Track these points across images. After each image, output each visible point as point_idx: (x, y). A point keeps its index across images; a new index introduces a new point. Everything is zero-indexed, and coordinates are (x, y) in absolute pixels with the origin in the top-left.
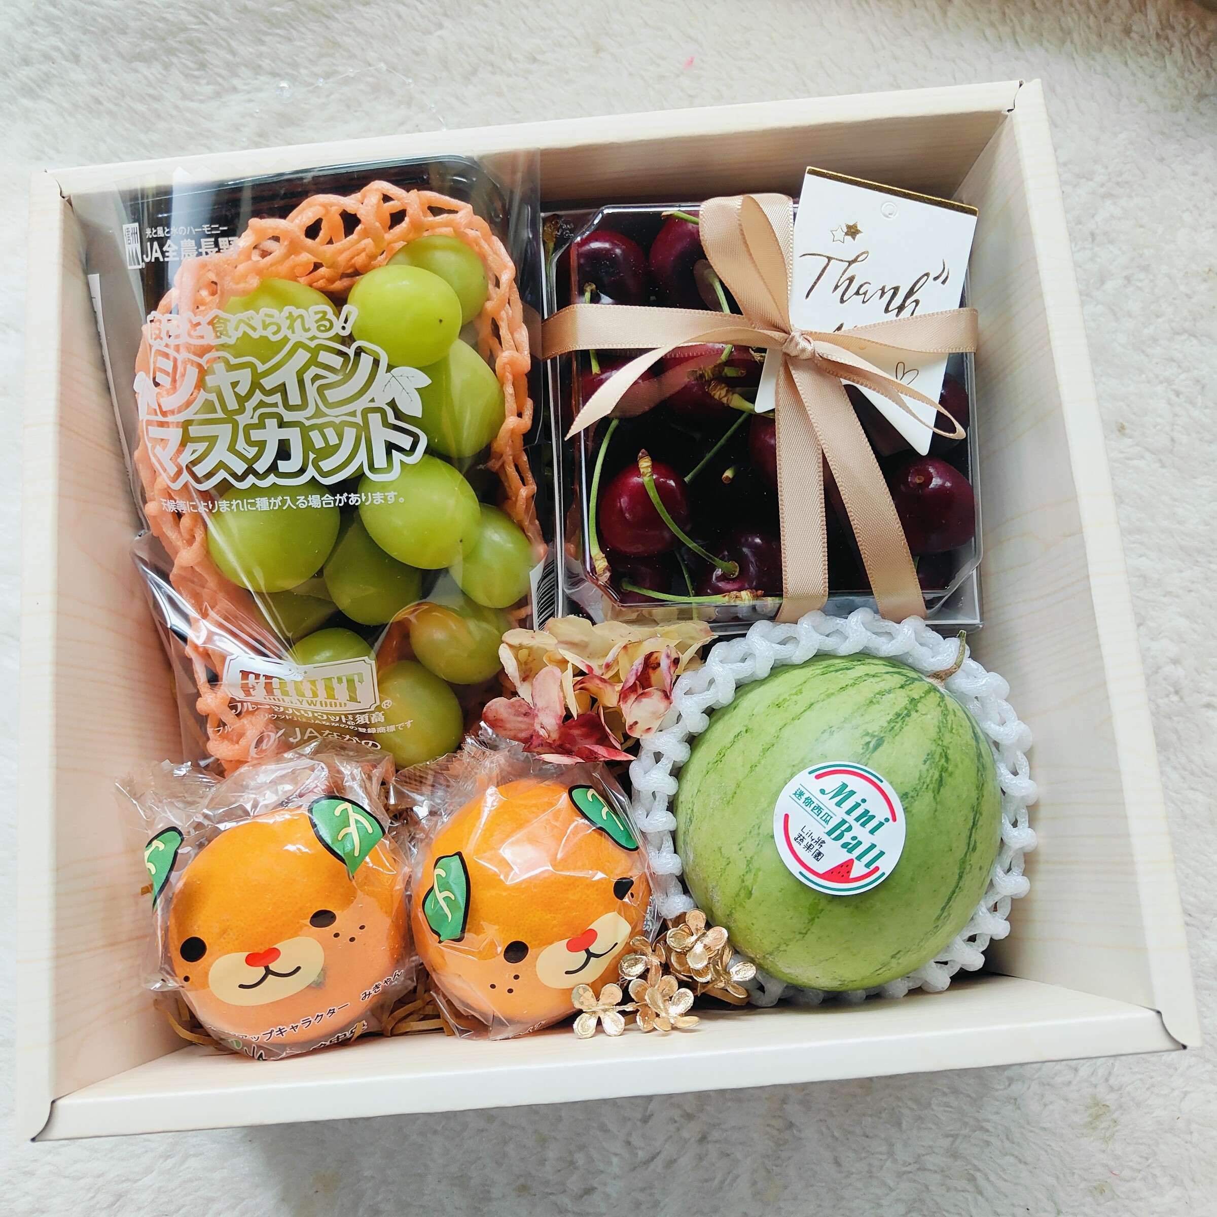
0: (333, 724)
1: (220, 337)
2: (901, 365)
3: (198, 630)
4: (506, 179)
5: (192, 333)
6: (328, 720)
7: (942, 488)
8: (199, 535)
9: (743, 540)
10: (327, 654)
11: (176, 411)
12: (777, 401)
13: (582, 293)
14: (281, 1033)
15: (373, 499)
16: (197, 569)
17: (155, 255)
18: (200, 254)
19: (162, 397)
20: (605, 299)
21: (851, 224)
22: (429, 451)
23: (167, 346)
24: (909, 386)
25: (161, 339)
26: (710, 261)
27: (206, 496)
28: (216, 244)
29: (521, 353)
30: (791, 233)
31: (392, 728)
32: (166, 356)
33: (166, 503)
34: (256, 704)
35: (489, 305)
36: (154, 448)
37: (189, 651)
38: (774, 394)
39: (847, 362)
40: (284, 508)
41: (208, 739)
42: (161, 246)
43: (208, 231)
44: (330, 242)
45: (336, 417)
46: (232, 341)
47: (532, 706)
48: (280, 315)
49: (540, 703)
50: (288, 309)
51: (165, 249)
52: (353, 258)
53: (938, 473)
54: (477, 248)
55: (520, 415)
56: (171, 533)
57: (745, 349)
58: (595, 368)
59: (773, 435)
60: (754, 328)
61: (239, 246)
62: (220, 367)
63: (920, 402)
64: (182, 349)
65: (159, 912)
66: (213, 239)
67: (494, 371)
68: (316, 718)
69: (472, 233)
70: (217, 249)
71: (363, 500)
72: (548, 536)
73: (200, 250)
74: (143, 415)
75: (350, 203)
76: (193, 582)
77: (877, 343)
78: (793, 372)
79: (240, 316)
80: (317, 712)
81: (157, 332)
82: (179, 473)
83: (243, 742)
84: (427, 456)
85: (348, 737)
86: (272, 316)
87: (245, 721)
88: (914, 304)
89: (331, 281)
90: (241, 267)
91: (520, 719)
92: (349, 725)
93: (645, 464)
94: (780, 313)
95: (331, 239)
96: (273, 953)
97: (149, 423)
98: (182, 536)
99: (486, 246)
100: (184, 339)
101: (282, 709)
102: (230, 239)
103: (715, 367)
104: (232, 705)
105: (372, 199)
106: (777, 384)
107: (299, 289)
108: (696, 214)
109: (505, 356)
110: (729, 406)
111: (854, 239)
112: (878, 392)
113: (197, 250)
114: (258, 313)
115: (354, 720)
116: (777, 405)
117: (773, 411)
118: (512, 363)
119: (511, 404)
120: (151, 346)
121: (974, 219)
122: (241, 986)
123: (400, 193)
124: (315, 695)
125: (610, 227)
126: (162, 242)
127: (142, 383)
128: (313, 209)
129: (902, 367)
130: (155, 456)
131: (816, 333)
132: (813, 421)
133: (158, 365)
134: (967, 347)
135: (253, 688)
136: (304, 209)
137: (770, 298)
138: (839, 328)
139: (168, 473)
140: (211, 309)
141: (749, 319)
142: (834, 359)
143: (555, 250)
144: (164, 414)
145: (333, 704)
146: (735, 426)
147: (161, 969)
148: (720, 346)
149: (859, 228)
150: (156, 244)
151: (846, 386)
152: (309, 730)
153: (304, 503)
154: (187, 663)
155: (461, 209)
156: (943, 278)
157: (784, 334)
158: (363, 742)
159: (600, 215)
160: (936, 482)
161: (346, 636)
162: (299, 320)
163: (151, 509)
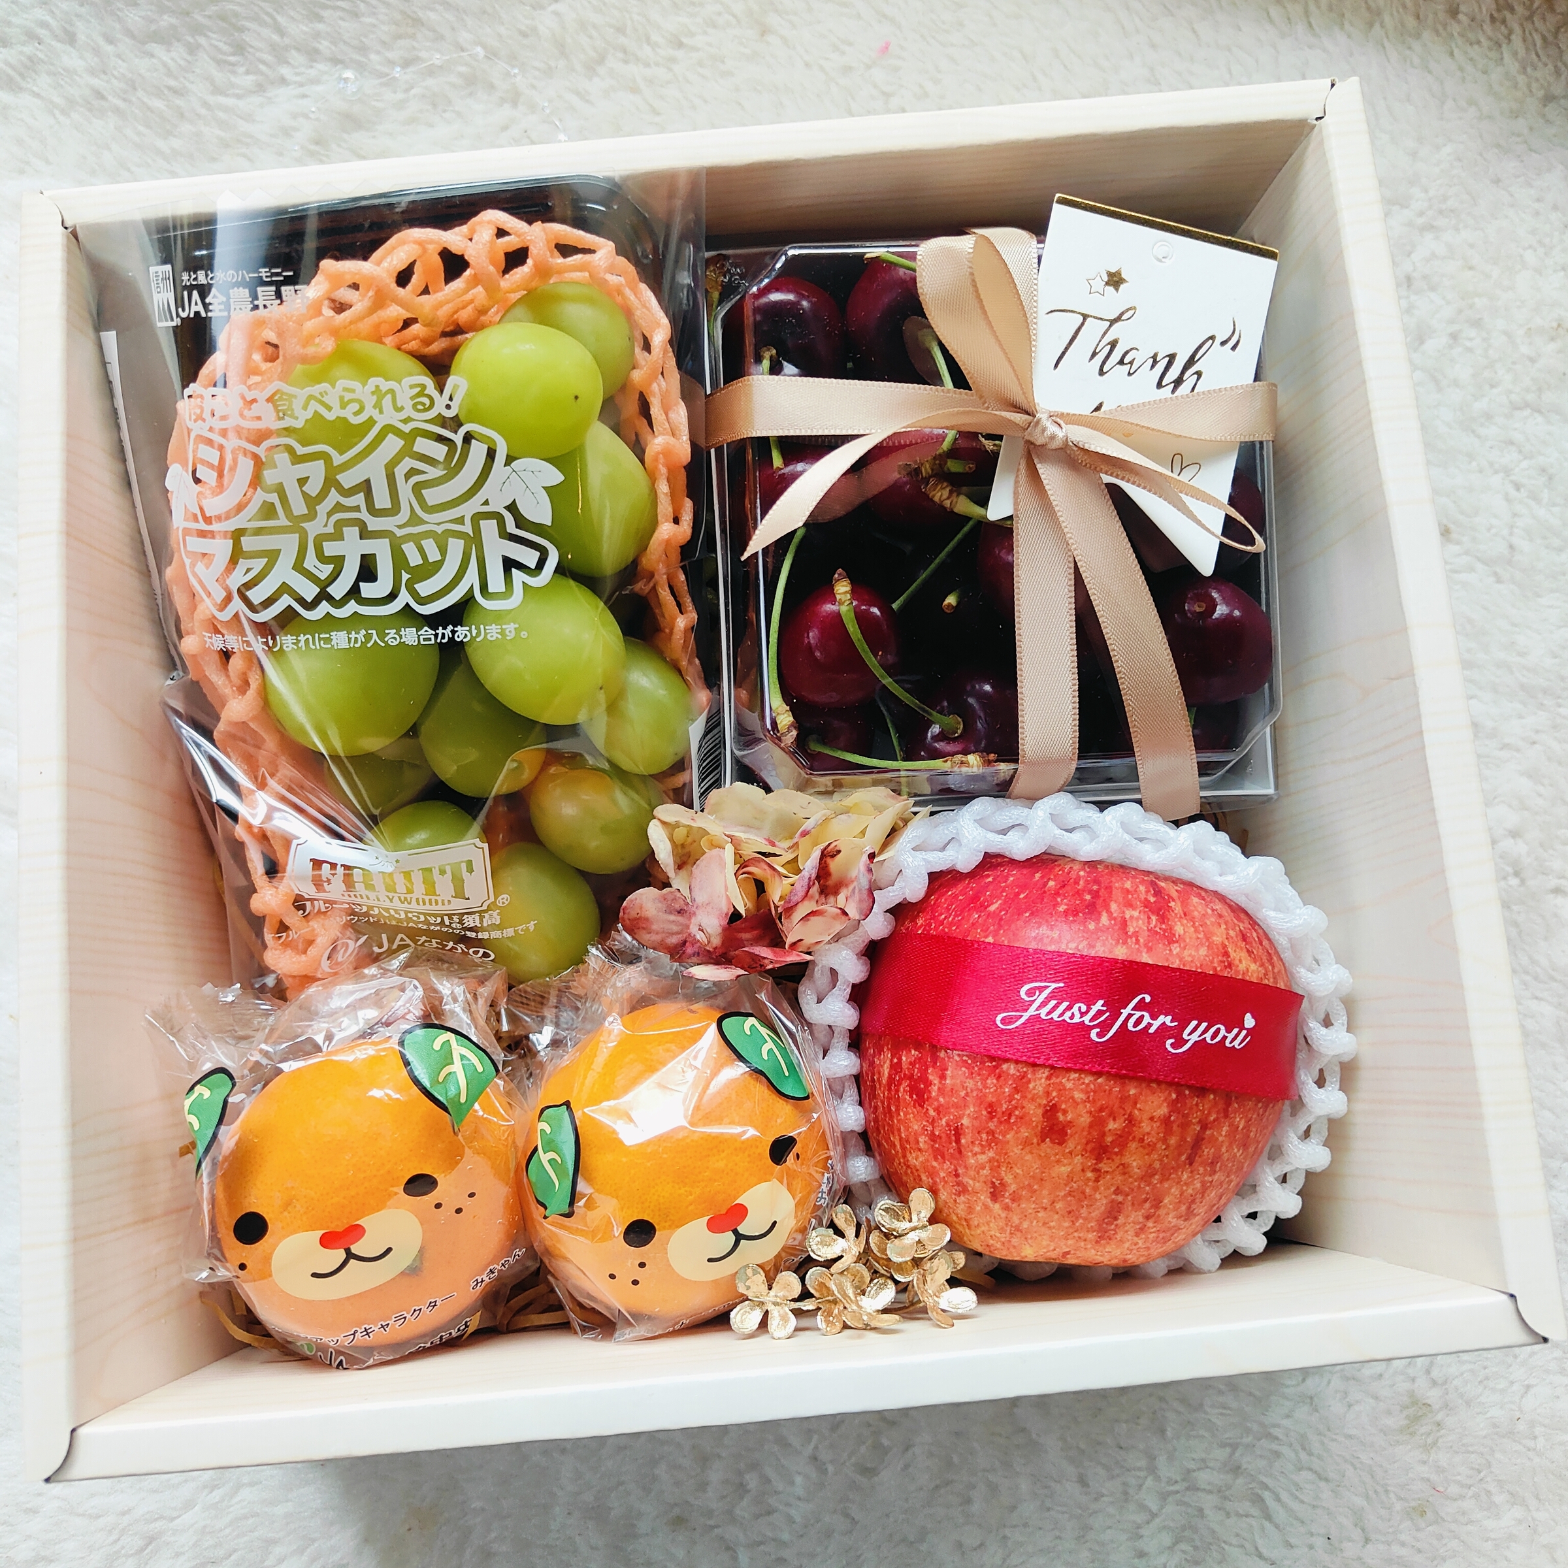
0: (432, 928)
1: (283, 418)
2: (1178, 458)
3: (253, 806)
4: (659, 207)
5: (246, 412)
6: (426, 922)
7: (1228, 619)
8: (254, 680)
9: (969, 688)
10: (421, 836)
11: (223, 516)
12: (1016, 504)
13: (759, 360)
14: (368, 1334)
15: (486, 634)
16: (252, 725)
17: (194, 308)
18: (256, 307)
19: (206, 498)
20: (789, 368)
21: (1113, 271)
22: (560, 570)
23: (211, 429)
24: (1190, 483)
25: (204, 420)
26: (931, 322)
27: (263, 629)
28: (278, 295)
29: (678, 439)
30: (1035, 282)
31: (510, 932)
32: (210, 442)
33: (211, 638)
34: (331, 902)
35: (637, 376)
36: (193, 565)
37: (239, 831)
38: (1012, 495)
39: (1109, 453)
40: (369, 645)
41: (265, 946)
42: (203, 296)
43: (267, 277)
44: (426, 291)
45: (439, 524)
46: (299, 424)
47: (689, 901)
48: (364, 390)
49: (700, 898)
50: (373, 381)
51: (207, 301)
52: (456, 312)
53: (1224, 599)
54: (619, 299)
55: (676, 521)
56: (215, 677)
57: (974, 435)
58: (777, 461)
59: (1011, 549)
60: (987, 408)
61: (308, 298)
62: (283, 458)
63: (1205, 504)
64: (231, 434)
65: (205, 1180)
66: (273, 288)
67: (642, 461)
68: (409, 920)
69: (613, 279)
70: (279, 301)
71: (474, 635)
72: (711, 679)
73: (256, 303)
74: (178, 521)
75: (454, 238)
76: (244, 741)
77: (1148, 428)
78: (1038, 466)
79: (309, 390)
80: (411, 912)
81: (198, 411)
82: (228, 599)
83: (312, 951)
84: (557, 575)
85: (451, 944)
86: (353, 391)
87: (315, 924)
88: (1196, 376)
89: (427, 342)
90: (310, 325)
91: (672, 918)
92: (454, 929)
93: (842, 589)
94: (1022, 389)
95: (427, 287)
96: (356, 1231)
97: (187, 532)
98: (230, 681)
99: (632, 297)
100: (234, 421)
101: (365, 909)
102: (297, 287)
103: (935, 458)
104: (299, 903)
105: (484, 235)
106: (1016, 482)
107: (385, 354)
108: (912, 256)
109: (657, 443)
110: (952, 512)
111: (1117, 290)
112: (1150, 491)
113: (252, 302)
114: (334, 387)
115: (461, 922)
116: (1016, 510)
117: (1011, 518)
118: (667, 453)
119: (665, 507)
120: (189, 431)
121: (1271, 264)
122: (315, 1275)
123: (520, 226)
124: (410, 891)
125: (795, 274)
126: (204, 291)
127: (176, 478)
128: (406, 248)
129: (1179, 460)
130: (195, 575)
131: (1068, 414)
132: (1066, 530)
133: (199, 455)
134: (1262, 434)
135: (329, 881)
136: (394, 248)
137: (1010, 369)
138: (1098, 409)
139: (213, 599)
140: (270, 381)
141: (981, 397)
142: (1092, 448)
143: (720, 302)
144: (208, 520)
145: (433, 901)
146: (959, 536)
147: (209, 1254)
148: (941, 431)
149: (1123, 276)
150: (195, 294)
151: (1107, 485)
152: (400, 936)
153: (395, 639)
154: (238, 848)
155: (600, 248)
156: (1232, 342)
157: (1027, 417)
158: (471, 951)
159: (783, 258)
160: (1221, 610)
161: (448, 813)
162: (389, 396)
163: (189, 645)
